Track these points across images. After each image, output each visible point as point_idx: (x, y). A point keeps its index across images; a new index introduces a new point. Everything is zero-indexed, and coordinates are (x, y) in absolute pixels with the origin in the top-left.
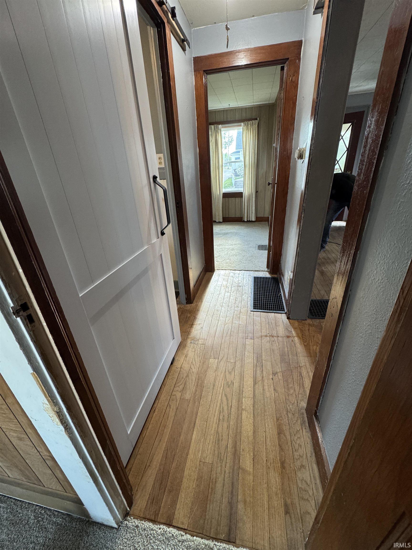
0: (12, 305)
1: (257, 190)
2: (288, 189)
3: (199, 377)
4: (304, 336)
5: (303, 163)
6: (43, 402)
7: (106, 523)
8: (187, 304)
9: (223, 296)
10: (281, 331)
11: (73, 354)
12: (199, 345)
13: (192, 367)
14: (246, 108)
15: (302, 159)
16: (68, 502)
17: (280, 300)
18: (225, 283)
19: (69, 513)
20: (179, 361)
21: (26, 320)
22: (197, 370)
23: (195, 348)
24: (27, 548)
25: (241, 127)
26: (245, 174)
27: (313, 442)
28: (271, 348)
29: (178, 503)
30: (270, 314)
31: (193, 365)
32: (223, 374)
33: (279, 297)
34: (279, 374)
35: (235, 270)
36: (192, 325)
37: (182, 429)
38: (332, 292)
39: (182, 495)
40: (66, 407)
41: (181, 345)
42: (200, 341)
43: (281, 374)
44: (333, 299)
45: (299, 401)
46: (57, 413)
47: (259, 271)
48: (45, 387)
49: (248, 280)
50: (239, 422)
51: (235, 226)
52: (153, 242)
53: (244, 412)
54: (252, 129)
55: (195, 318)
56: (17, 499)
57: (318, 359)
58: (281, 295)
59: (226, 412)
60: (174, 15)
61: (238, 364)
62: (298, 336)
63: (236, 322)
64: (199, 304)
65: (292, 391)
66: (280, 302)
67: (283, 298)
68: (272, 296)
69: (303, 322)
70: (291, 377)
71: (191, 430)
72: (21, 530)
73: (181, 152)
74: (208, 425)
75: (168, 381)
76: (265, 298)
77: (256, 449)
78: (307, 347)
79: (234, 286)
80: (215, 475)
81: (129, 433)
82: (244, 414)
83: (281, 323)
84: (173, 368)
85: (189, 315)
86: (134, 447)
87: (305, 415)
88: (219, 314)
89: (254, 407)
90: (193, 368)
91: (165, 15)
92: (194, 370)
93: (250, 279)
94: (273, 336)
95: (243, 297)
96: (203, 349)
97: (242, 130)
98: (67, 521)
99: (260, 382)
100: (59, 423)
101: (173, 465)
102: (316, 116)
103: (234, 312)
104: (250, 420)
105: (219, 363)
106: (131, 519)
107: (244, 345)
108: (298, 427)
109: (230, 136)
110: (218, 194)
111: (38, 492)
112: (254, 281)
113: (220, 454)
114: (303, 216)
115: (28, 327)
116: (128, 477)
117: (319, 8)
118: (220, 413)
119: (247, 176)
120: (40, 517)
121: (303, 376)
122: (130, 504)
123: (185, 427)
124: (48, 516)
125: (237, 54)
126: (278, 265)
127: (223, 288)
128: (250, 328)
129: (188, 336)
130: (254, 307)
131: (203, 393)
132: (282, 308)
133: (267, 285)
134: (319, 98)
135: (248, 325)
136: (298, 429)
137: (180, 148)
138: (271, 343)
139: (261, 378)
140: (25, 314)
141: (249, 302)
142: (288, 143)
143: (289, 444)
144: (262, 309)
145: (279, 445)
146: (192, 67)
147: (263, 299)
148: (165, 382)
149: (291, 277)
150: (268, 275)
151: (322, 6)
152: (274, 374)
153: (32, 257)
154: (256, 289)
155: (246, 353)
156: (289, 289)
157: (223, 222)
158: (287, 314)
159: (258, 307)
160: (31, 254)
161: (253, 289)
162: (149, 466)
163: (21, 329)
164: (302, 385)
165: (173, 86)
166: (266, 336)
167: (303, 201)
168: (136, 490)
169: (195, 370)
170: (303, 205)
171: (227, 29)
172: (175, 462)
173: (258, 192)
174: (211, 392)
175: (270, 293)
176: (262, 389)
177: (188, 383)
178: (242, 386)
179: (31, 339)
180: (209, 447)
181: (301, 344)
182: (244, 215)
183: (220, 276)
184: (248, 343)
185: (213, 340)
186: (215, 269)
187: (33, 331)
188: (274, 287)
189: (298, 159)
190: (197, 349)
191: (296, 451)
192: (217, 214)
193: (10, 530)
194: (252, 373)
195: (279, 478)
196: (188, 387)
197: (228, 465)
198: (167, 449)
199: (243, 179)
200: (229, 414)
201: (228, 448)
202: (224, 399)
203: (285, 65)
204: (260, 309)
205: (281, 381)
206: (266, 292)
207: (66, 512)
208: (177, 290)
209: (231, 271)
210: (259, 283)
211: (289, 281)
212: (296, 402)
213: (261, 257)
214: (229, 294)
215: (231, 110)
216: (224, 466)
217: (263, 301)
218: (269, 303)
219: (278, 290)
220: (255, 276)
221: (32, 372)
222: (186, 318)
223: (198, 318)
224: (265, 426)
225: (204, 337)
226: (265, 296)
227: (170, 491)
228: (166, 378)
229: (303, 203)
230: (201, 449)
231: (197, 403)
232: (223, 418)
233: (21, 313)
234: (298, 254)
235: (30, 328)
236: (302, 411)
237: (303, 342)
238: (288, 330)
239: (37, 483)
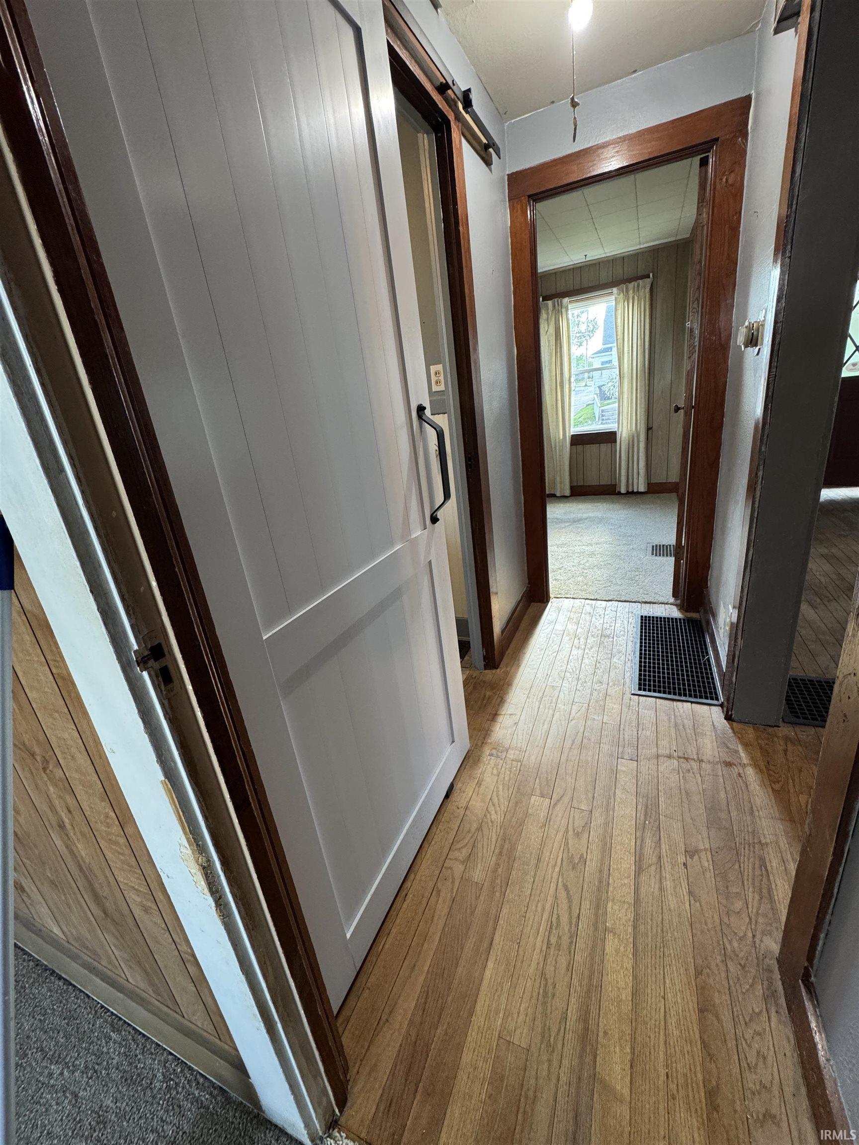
0: (136, 647)
1: (650, 426)
2: (723, 416)
3: (504, 833)
4: (772, 767)
5: (758, 354)
6: (180, 842)
7: (290, 1131)
8: (485, 669)
9: (567, 657)
10: (709, 747)
11: (238, 752)
12: (509, 762)
13: (492, 809)
14: (623, 258)
15: (756, 345)
16: (222, 1062)
17: (707, 673)
18: (571, 627)
19: (224, 1088)
20: (464, 792)
21: (157, 677)
22: (502, 819)
23: (500, 767)
24: (144, 1140)
25: (613, 297)
26: (621, 393)
27: (801, 1056)
28: (682, 787)
29: (445, 1129)
30: (679, 704)
31: (494, 805)
32: (560, 835)
33: (705, 665)
34: (703, 855)
35: (596, 600)
36: (494, 716)
37: (462, 949)
38: (844, 658)
39: (455, 1112)
40: (220, 859)
41: (469, 757)
42: (511, 752)
43: (710, 856)
44: (845, 677)
45: (758, 936)
46: (204, 868)
47: (655, 603)
48: (183, 812)
49: (626, 622)
50: (597, 959)
51: (599, 504)
52: (413, 536)
53: (610, 937)
54: (636, 298)
55: (502, 701)
56: (138, 1031)
57: (810, 829)
58: (708, 660)
59: (566, 929)
60: (467, 104)
61: (598, 819)
62: (756, 766)
63: (596, 717)
64: (512, 671)
65: (738, 905)
66: (708, 678)
67: (715, 669)
68: (686, 663)
69: (770, 730)
70: (737, 867)
71: (483, 956)
72: (139, 1097)
73: (478, 357)
74: (521, 952)
75: (438, 836)
76: (668, 665)
77: (639, 1039)
78: (781, 795)
79: (593, 636)
80: (532, 1081)
81: (348, 936)
82: (611, 944)
83: (708, 729)
84: (451, 806)
85: (488, 693)
86: (358, 968)
87: (777, 975)
88: (556, 696)
89: (635, 927)
90: (493, 812)
91: (450, 107)
92: (494, 817)
93: (630, 620)
94: (687, 759)
95: (615, 660)
96: (516, 770)
97: (614, 303)
98: (217, 1103)
99: (653, 868)
100: (206, 891)
101: (438, 1031)
102: (789, 247)
103: (591, 694)
104: (625, 959)
105: (554, 807)
106: (341, 1136)
107: (614, 773)
108: (756, 1004)
109: (589, 319)
110: (561, 437)
111: (172, 1026)
112: (642, 626)
113: (547, 1031)
114: (760, 474)
115: (161, 691)
116: (340, 1038)
117: (787, 19)
118: (551, 928)
119: (625, 396)
120: (172, 1080)
121: (769, 868)
122: (342, 1102)
123: (470, 944)
124: (186, 1082)
125: (600, 151)
126: (703, 591)
127: (566, 638)
128: (629, 733)
129: (484, 738)
130: (640, 684)
131: (514, 873)
132: (711, 693)
133: (674, 635)
134: (794, 206)
135: (625, 726)
136: (757, 1010)
137: (475, 349)
138: (681, 775)
139: (654, 859)
140: (157, 665)
141: (629, 674)
142: (722, 315)
143: (731, 1044)
144: (659, 692)
145: (703, 1042)
146: (504, 193)
147: (663, 669)
148: (430, 837)
149: (735, 620)
150: (675, 613)
151: (796, 11)
152: (691, 853)
153: (176, 559)
154: (645, 643)
155: (619, 793)
156: (729, 647)
157: (571, 496)
158: (725, 709)
159: (650, 685)
160: (175, 553)
161: (638, 645)
162: (387, 1020)
163: (148, 693)
164: (765, 893)
165: (464, 233)
166: (670, 757)
167: (762, 440)
168: (355, 1070)
169: (496, 817)
170: (760, 449)
171: (574, 104)
172: (443, 1026)
173: (651, 428)
174: (532, 873)
175: (680, 654)
176: (657, 886)
177: (480, 845)
178: (606, 872)
179: (164, 715)
180: (523, 1005)
181: (763, 784)
182: (620, 481)
183: (561, 612)
184: (624, 769)
185: (541, 752)
186: (551, 595)
187: (169, 700)
188: (692, 640)
189: (746, 346)
190: (503, 769)
191: (750, 1068)
192: (558, 479)
193: (120, 1092)
194: (633, 844)
195: (702, 1133)
196: (480, 855)
197: (566, 1062)
198: (428, 991)
199: (617, 405)
200: (573, 936)
201: (569, 1019)
202: (562, 894)
203: (710, 154)
204: (655, 691)
205: (708, 875)
206: (671, 653)
207: (219, 1084)
208: (464, 639)
209: (588, 601)
210: (653, 630)
211: (728, 628)
212: (750, 935)
213: (658, 572)
214: (581, 652)
215: (590, 265)
216: (555, 1063)
217: (664, 673)
218: (678, 679)
219: (702, 649)
220: (645, 614)
221: (163, 779)
222: (483, 700)
223: (508, 700)
224: (664, 982)
225: (519, 745)
226: (667, 661)
227: (428, 1094)
228: (434, 828)
229: (761, 446)
230: (503, 1006)
231: (498, 894)
232: (557, 942)
233: (151, 663)
234: (750, 565)
235: (164, 693)
236: (767, 960)
237: (770, 781)
238: (728, 748)
239: (171, 1007)
